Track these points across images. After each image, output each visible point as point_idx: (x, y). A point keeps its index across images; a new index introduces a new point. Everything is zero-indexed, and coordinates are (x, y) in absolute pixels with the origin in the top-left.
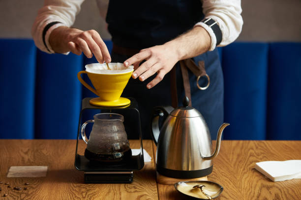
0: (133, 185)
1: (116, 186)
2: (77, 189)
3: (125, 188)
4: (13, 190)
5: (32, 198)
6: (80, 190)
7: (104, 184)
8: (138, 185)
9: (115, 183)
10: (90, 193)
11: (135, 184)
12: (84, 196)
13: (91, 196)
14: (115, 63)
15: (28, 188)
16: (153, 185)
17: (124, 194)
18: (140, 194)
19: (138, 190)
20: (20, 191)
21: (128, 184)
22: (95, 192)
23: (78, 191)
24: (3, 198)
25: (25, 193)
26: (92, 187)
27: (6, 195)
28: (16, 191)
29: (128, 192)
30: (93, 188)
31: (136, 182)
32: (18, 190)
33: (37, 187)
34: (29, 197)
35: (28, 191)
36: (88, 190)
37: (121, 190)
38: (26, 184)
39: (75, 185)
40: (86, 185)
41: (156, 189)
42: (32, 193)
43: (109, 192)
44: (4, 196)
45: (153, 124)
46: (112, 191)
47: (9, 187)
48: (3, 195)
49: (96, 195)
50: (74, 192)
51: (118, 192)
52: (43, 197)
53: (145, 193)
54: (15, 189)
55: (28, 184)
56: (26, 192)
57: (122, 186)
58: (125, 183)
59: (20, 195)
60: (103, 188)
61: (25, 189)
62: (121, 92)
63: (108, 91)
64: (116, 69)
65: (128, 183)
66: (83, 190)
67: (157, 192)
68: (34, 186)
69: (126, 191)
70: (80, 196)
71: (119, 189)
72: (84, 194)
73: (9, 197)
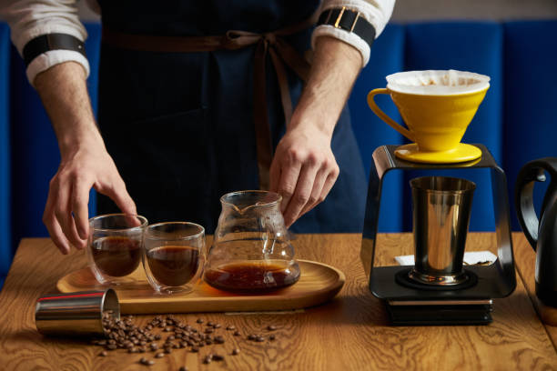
0: (495, 330)
1: (459, 331)
2: (378, 337)
3: (480, 334)
4: (249, 342)
5: (292, 357)
6: (386, 340)
7: (433, 328)
8: (505, 328)
9: (454, 325)
10: (408, 346)
11: (496, 325)
12: (399, 352)
13: (413, 351)
14: (444, 72)
15: (277, 337)
16: (536, 329)
17: (482, 348)
18: (516, 347)
19: (508, 339)
20: (262, 344)
21: (484, 327)
22: (419, 344)
23: (382, 341)
24: (232, 357)
25: (275, 348)
26: (409, 333)
27: (238, 351)
28: (254, 343)
29: (488, 343)
30: (410, 337)
31: (498, 322)
32: (257, 340)
33: (294, 334)
34: (286, 356)
35: (279, 344)
36: (403, 341)
37: (472, 340)
38: (269, 329)
39: (372, 330)
40: (395, 329)
41: (547, 337)
42: (288, 347)
43: (448, 344)
44: (234, 353)
45: (523, 199)
46: (454, 342)
47: (236, 334)
48: (231, 352)
49: (424, 351)
50: (374, 343)
51: (468, 344)
52: (315, 354)
53: (525, 345)
54: (250, 338)
55: (273, 327)
56: (274, 344)
57: (471, 330)
58: (477, 325)
59: (266, 351)
60: (433, 335)
61: (272, 339)
62: (462, 132)
63: (435, 130)
64: (447, 84)
65: (483, 325)
66: (393, 340)
67: (550, 343)
68: (288, 333)
69: (483, 340)
70: (389, 352)
71: (468, 338)
72: (397, 348)
73: (244, 355)
